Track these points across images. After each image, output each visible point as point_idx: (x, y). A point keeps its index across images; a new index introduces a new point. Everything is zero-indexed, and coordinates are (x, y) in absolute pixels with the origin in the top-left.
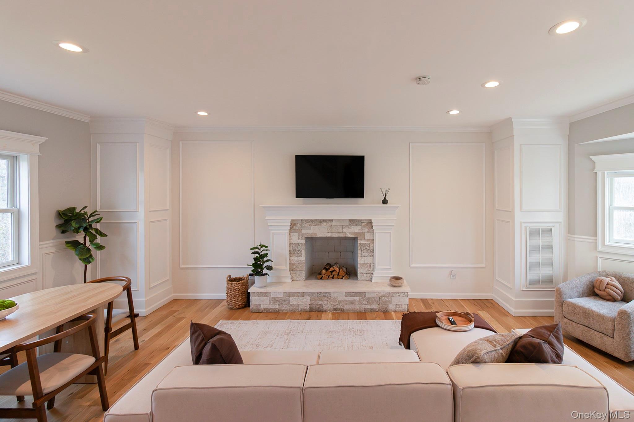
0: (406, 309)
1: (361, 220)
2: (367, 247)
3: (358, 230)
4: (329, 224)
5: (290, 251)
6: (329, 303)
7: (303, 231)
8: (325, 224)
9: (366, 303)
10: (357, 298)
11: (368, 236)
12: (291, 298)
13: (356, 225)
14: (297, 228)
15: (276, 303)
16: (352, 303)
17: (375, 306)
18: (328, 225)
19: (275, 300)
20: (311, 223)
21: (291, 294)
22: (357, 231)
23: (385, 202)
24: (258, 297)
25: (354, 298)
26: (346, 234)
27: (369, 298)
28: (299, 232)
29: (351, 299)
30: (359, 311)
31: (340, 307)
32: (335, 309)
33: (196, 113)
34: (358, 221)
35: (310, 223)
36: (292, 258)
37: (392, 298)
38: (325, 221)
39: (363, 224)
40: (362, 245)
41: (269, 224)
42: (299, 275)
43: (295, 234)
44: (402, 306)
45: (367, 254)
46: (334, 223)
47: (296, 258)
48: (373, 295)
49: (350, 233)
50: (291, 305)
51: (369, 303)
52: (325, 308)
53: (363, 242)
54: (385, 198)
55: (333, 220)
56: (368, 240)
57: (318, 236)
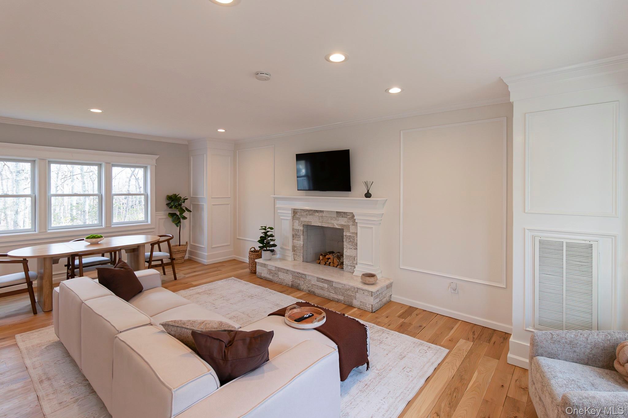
0: (370, 309)
1: (347, 212)
2: (351, 240)
3: (344, 222)
4: (320, 214)
5: (293, 234)
6: (305, 284)
7: (302, 219)
8: (317, 214)
9: (334, 292)
10: (326, 286)
11: (352, 229)
13: (343, 217)
14: (298, 216)
16: (322, 288)
17: (341, 298)
18: (320, 215)
19: (270, 272)
20: (307, 212)
21: (279, 270)
22: (343, 223)
23: (368, 195)
25: (324, 284)
26: (334, 225)
27: (335, 288)
28: (299, 219)
29: (321, 284)
30: (327, 298)
31: (312, 290)
32: (309, 291)
34: (345, 213)
35: (306, 213)
36: (294, 241)
37: (357, 294)
38: (317, 211)
39: (348, 217)
40: (347, 238)
41: (279, 211)
42: (299, 256)
43: (296, 221)
45: (351, 247)
46: (324, 214)
47: (297, 241)
48: (340, 286)
49: (337, 224)
51: (336, 293)
52: (302, 287)
53: (348, 234)
54: (368, 191)
55: (323, 211)
56: (353, 233)
57: (312, 225)
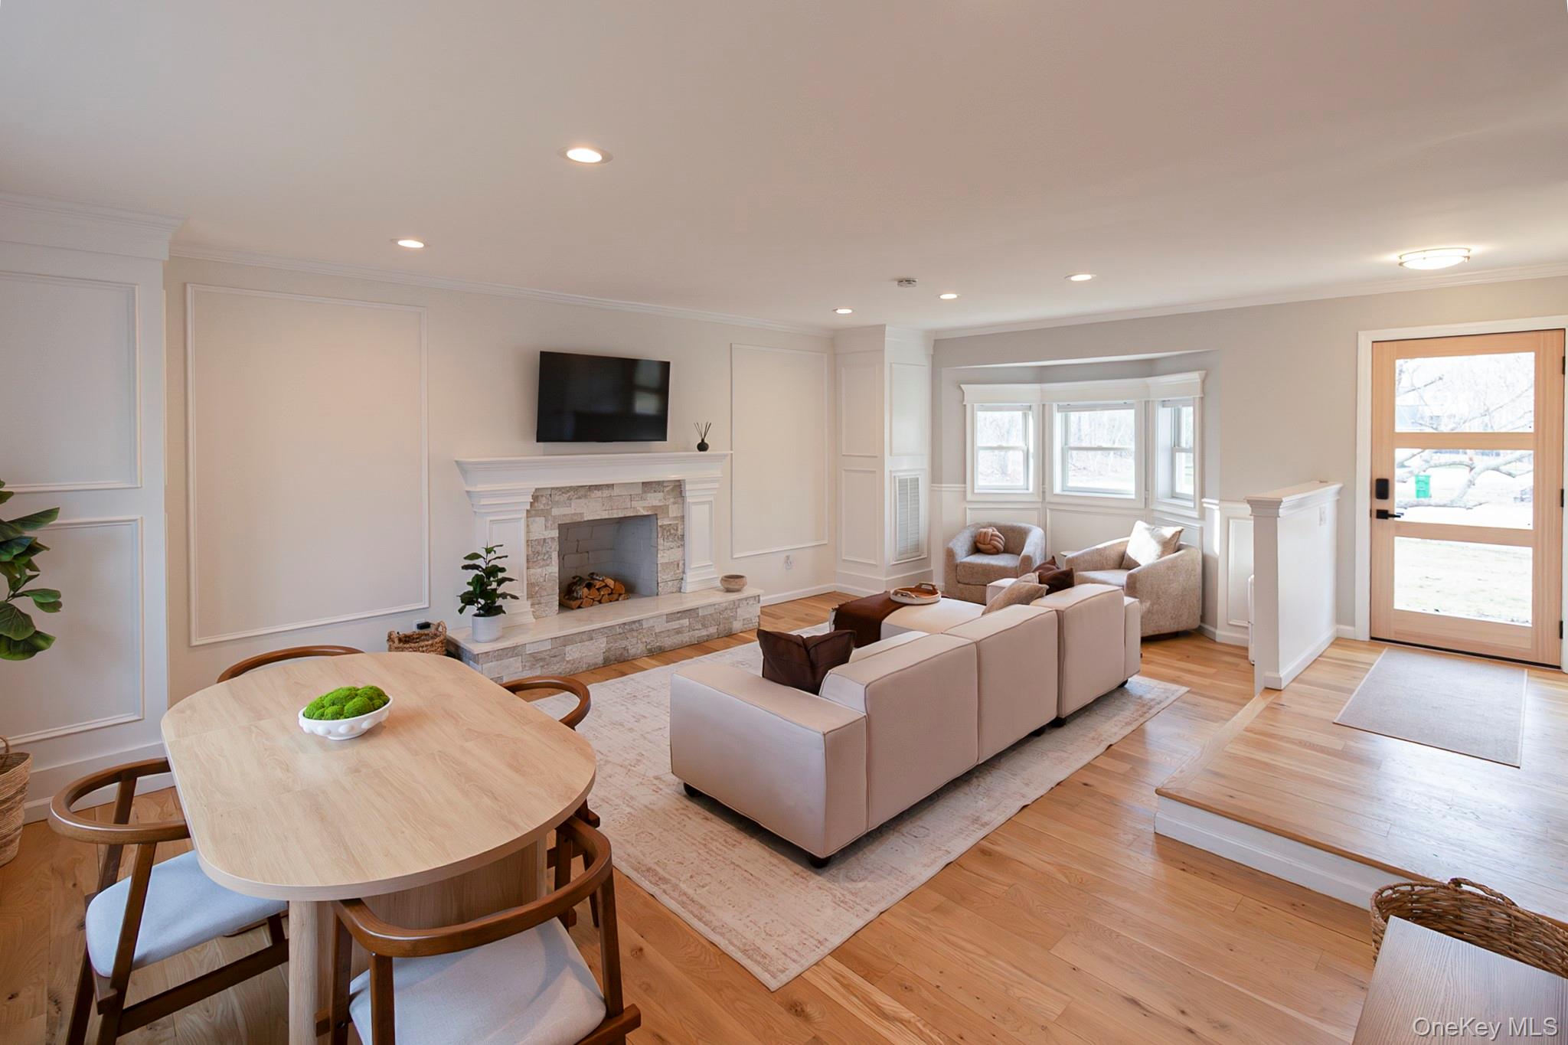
0: (757, 624)
1: (663, 482)
2: (672, 531)
3: (657, 501)
4: (606, 493)
5: (527, 556)
6: (639, 641)
7: (555, 512)
8: (598, 493)
9: (701, 627)
10: (686, 622)
11: (673, 511)
12: (568, 648)
13: (655, 492)
14: (542, 507)
15: (538, 665)
16: (678, 631)
17: (713, 630)
18: (605, 495)
19: (536, 659)
20: (572, 493)
21: (567, 640)
22: (656, 503)
23: (703, 447)
24: (497, 660)
25: (681, 621)
26: (638, 511)
27: (704, 617)
28: (545, 513)
29: (675, 625)
30: (689, 643)
31: (658, 644)
32: (650, 651)
33: (394, 241)
34: (659, 483)
35: (569, 494)
36: (532, 571)
37: (738, 610)
38: (598, 487)
39: (668, 489)
40: (665, 529)
41: (484, 502)
42: (546, 606)
43: (537, 519)
44: (751, 620)
45: (672, 545)
46: (616, 491)
47: (540, 570)
48: (711, 611)
49: (644, 508)
50: (568, 662)
51: (704, 626)
52: (632, 651)
53: (666, 522)
54: (703, 440)
55: (613, 485)
56: (676, 518)
57: (586, 519)
